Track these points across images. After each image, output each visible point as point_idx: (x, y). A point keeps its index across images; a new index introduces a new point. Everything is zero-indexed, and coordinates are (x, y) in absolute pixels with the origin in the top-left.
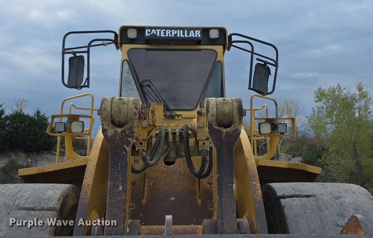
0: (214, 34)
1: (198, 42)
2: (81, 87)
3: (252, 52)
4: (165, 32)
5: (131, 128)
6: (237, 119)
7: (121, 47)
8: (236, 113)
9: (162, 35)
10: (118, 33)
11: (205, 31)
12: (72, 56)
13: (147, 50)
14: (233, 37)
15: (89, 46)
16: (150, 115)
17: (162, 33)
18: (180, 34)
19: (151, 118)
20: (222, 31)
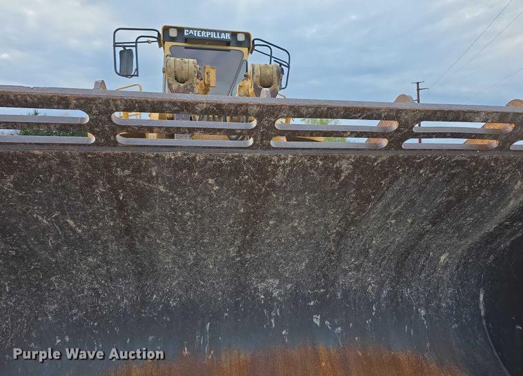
0: (241, 38)
1: (228, 43)
2: (132, 76)
3: (271, 56)
4: (201, 33)
5: (191, 84)
6: (276, 80)
7: (164, 44)
8: (275, 75)
9: (198, 35)
10: (161, 33)
11: (234, 34)
12: (122, 49)
13: (186, 48)
14: (255, 41)
15: (136, 42)
16: (206, 76)
17: (198, 34)
18: (213, 35)
19: (206, 78)
20: (247, 36)
